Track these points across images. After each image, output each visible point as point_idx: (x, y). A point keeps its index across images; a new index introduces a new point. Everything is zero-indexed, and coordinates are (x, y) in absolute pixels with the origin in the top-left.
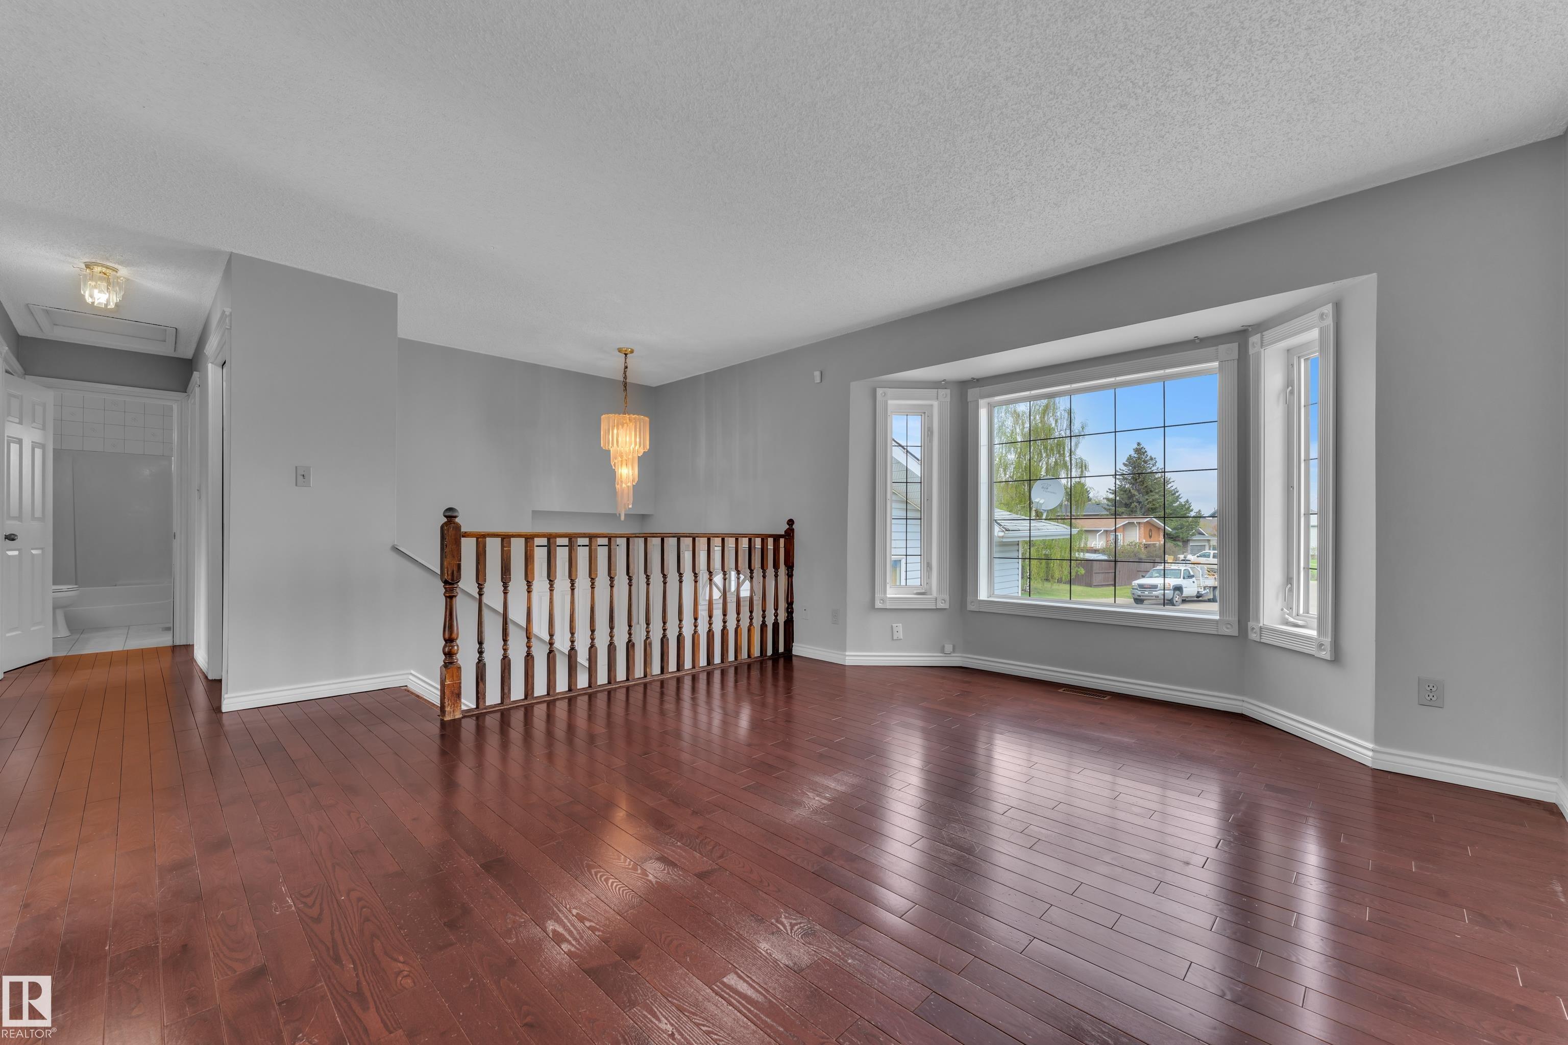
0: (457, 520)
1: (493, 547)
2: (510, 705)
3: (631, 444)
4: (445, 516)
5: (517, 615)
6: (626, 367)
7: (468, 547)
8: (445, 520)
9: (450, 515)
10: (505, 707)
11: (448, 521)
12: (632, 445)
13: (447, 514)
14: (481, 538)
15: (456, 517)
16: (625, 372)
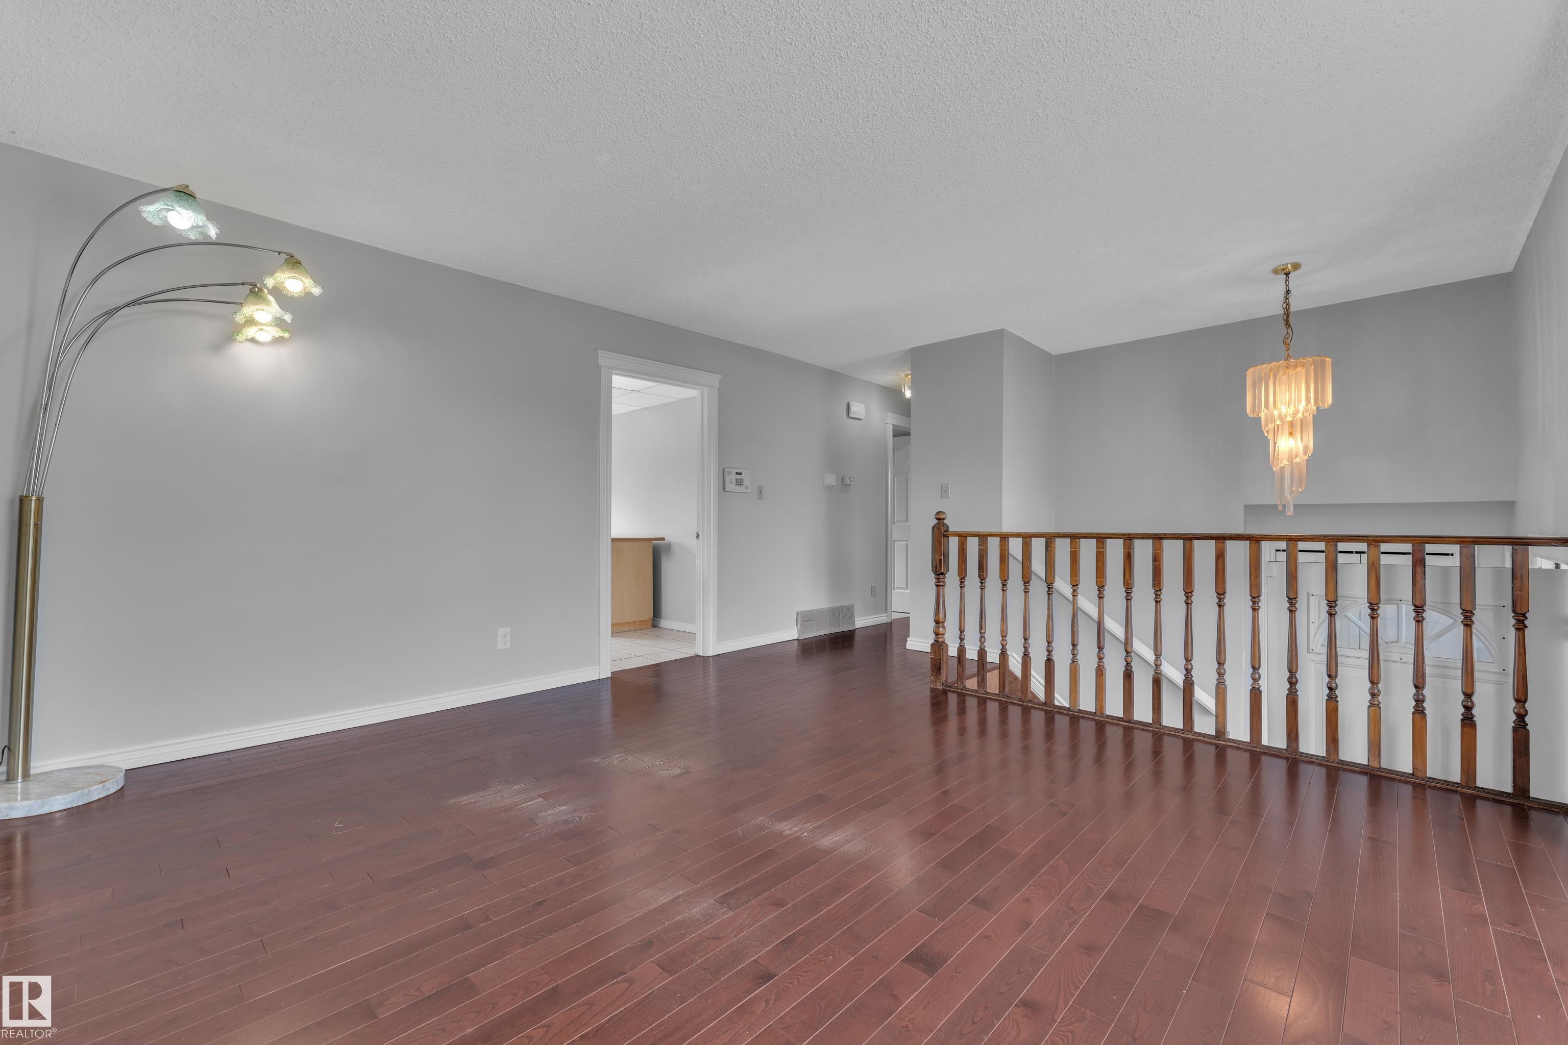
0: (945, 521)
1: (973, 544)
2: (982, 694)
3: (1299, 401)
4: (937, 519)
5: (1114, 626)
6: (1288, 292)
7: (954, 542)
8: (936, 521)
9: (940, 518)
10: (977, 694)
11: (938, 524)
12: (1301, 402)
13: (938, 517)
14: (963, 537)
15: (944, 519)
16: (1286, 298)
